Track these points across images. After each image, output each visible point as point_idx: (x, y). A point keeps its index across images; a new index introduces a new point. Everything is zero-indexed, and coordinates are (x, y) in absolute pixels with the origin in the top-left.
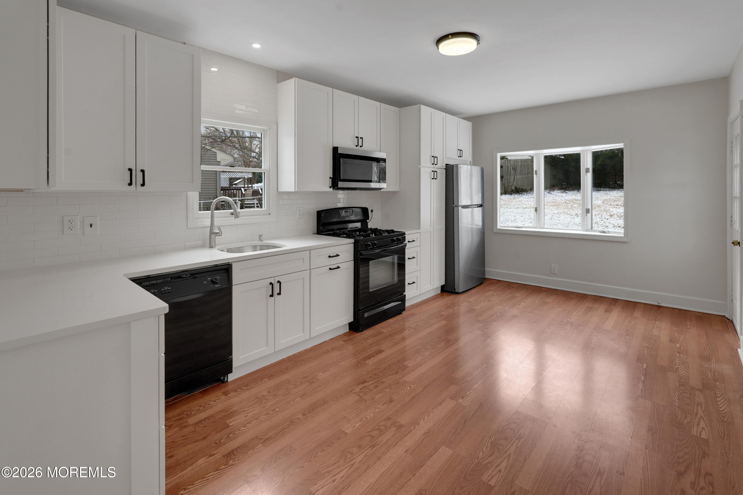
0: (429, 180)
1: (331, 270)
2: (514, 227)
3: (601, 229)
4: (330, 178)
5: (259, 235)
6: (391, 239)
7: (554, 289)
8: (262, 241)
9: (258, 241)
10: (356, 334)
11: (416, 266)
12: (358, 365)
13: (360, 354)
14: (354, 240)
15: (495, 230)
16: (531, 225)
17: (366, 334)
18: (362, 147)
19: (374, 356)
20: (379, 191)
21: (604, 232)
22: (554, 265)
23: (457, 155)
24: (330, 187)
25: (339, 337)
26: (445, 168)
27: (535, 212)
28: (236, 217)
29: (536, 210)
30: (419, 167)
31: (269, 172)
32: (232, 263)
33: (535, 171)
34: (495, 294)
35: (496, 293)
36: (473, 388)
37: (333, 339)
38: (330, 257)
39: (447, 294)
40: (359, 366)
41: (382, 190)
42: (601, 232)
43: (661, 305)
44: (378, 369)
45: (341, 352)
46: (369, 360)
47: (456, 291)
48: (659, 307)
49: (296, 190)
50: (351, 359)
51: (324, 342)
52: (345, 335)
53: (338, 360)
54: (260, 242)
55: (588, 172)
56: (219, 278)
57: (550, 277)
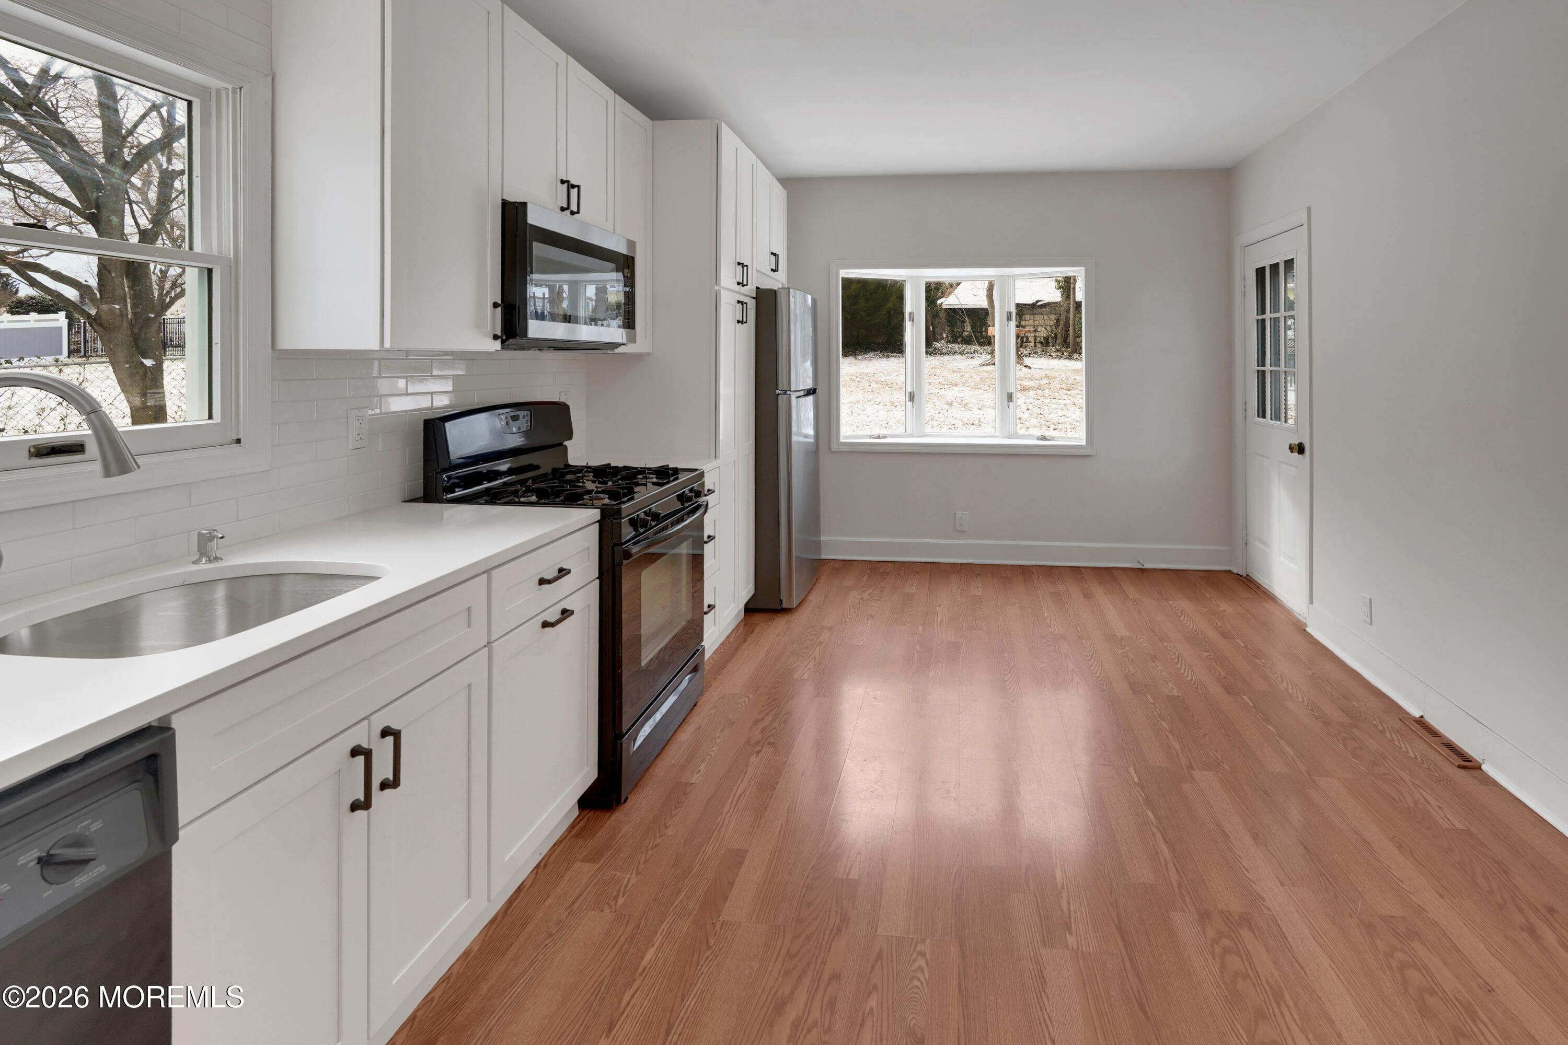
0: (733, 323)
1: (547, 629)
2: (871, 437)
3: (1037, 432)
4: (495, 305)
5: (200, 534)
6: (677, 495)
7: (962, 564)
8: (217, 559)
9: (195, 563)
10: (613, 818)
11: (713, 560)
12: (708, 943)
13: (679, 892)
14: (599, 510)
15: (835, 447)
16: (901, 430)
17: (643, 804)
18: (576, 215)
19: (732, 884)
20: (609, 352)
21: (1044, 438)
22: (962, 514)
23: (770, 265)
24: (495, 337)
25: (559, 849)
26: (755, 296)
27: (910, 403)
28: (113, 467)
29: (912, 397)
30: (717, 288)
31: (233, 267)
32: (167, 717)
33: (910, 314)
34: (866, 596)
35: (867, 593)
36: (1060, 886)
37: (545, 866)
38: (542, 582)
39: (766, 616)
40: (712, 942)
41: (618, 350)
42: (1041, 439)
43: (1147, 566)
44: (782, 928)
45: (610, 907)
46: (727, 905)
47: (785, 605)
48: (1143, 571)
49: (387, 345)
50: (665, 926)
51: (519, 889)
52: (577, 836)
53: (621, 949)
54: (204, 566)
55: (1011, 320)
56: (98, 825)
57: (953, 539)
